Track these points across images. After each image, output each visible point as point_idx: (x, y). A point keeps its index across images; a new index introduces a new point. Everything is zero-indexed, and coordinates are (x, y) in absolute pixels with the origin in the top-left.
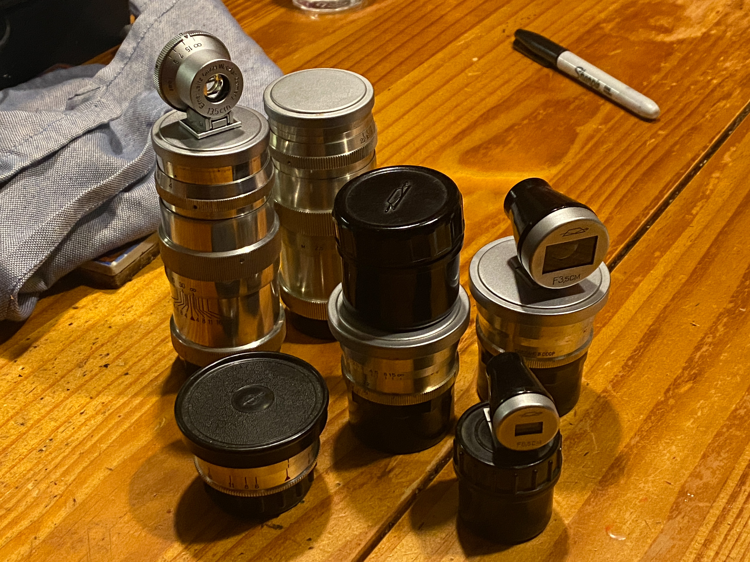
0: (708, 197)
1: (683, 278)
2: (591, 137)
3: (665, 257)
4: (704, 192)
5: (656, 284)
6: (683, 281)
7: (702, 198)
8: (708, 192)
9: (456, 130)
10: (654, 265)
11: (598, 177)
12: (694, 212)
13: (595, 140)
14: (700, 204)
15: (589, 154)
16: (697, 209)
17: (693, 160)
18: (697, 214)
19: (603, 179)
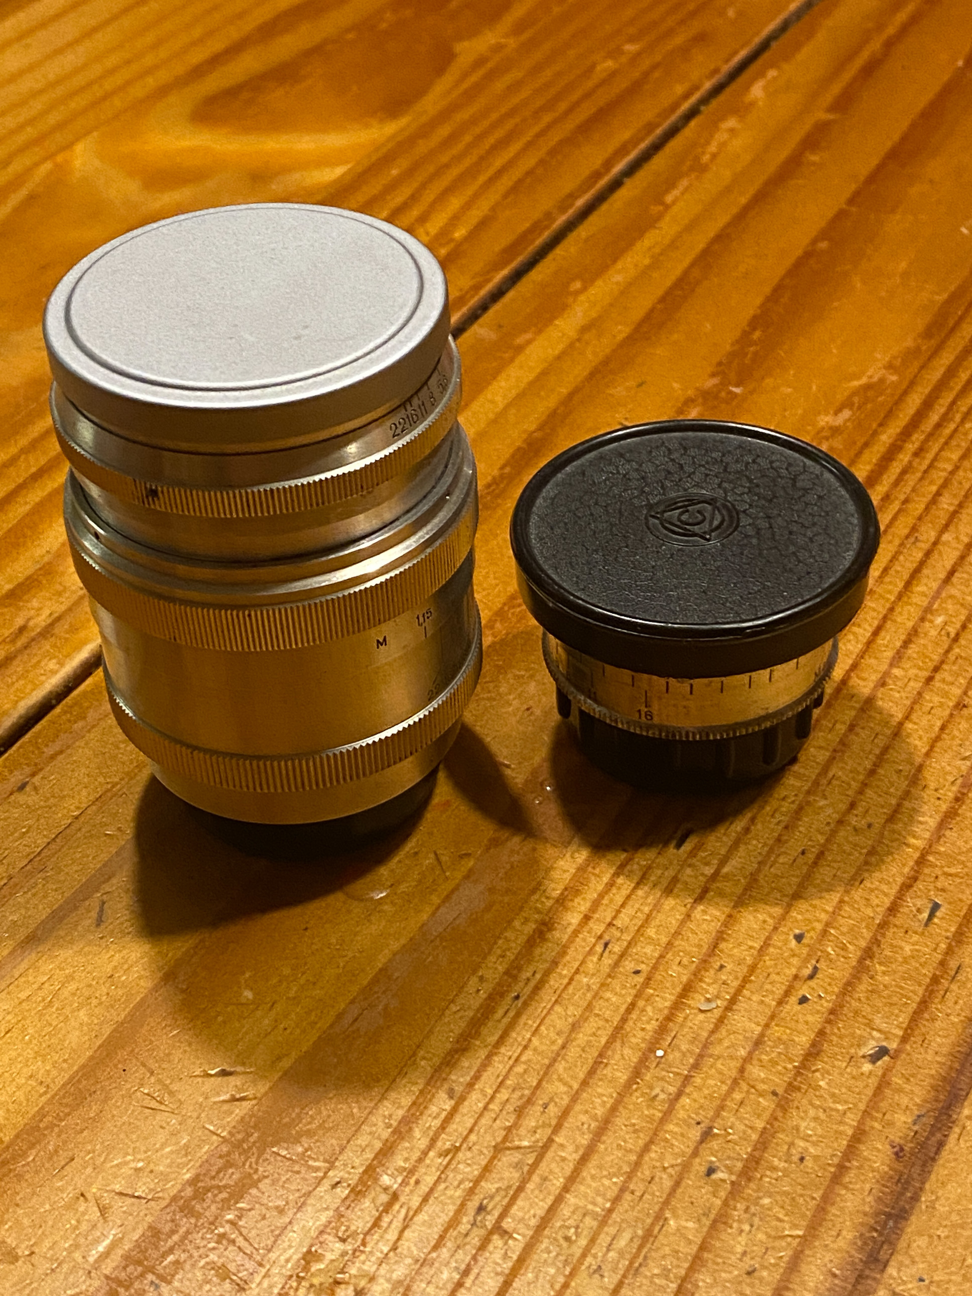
0: (703, 169)
1: (620, 332)
2: (480, 62)
3: (592, 291)
4: (697, 159)
5: (561, 347)
6: (620, 337)
7: (692, 169)
8: (706, 158)
9: (198, 56)
10: (564, 307)
11: (480, 138)
12: (669, 199)
13: (489, 65)
14: (685, 182)
15: (470, 95)
16: (676, 192)
17: (686, 96)
18: (674, 202)
19: (491, 140)
